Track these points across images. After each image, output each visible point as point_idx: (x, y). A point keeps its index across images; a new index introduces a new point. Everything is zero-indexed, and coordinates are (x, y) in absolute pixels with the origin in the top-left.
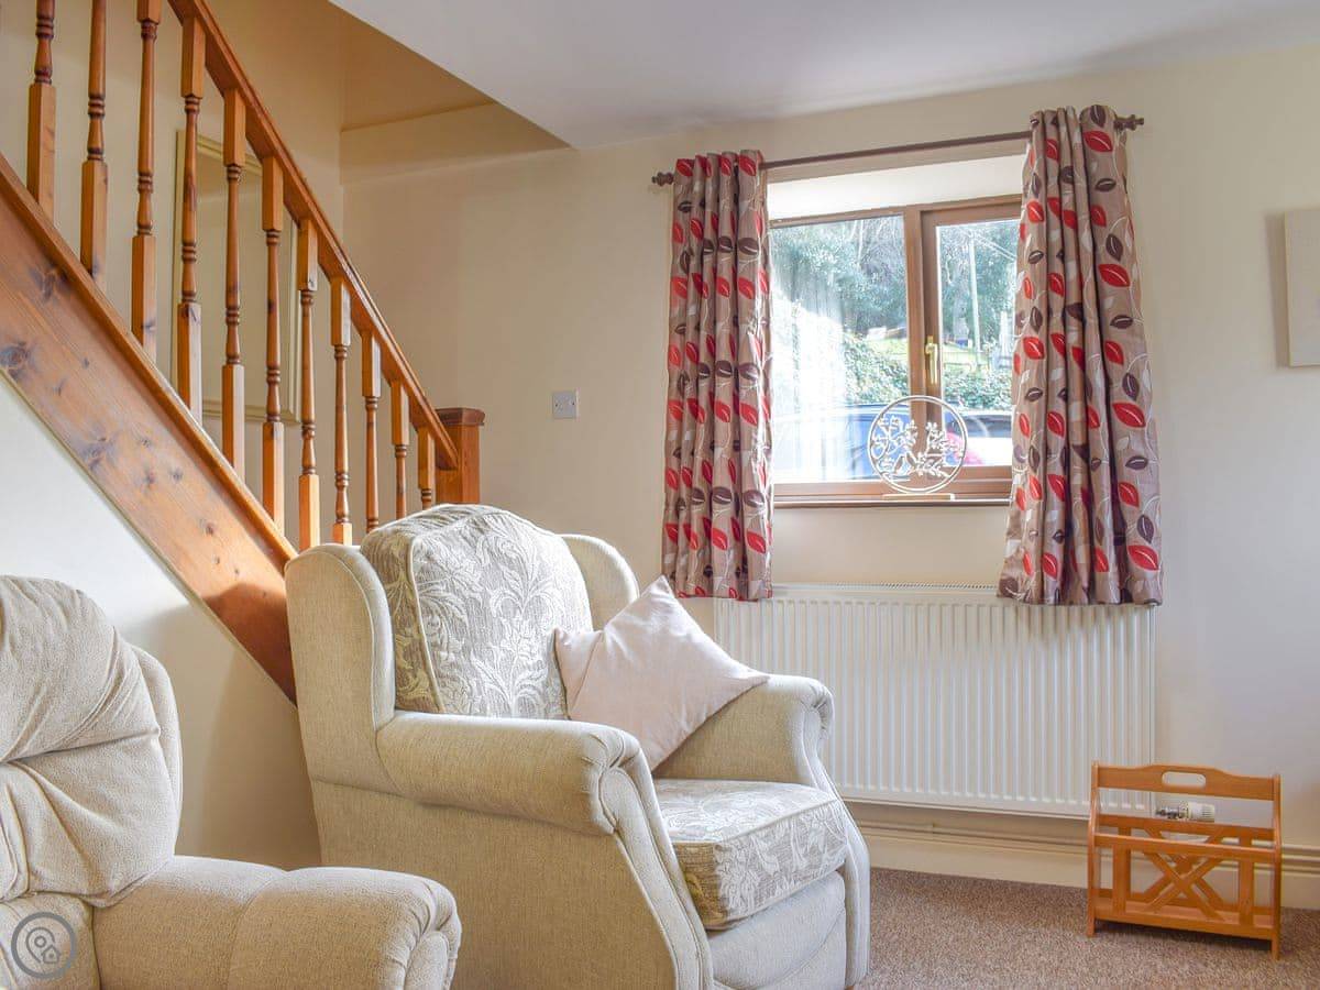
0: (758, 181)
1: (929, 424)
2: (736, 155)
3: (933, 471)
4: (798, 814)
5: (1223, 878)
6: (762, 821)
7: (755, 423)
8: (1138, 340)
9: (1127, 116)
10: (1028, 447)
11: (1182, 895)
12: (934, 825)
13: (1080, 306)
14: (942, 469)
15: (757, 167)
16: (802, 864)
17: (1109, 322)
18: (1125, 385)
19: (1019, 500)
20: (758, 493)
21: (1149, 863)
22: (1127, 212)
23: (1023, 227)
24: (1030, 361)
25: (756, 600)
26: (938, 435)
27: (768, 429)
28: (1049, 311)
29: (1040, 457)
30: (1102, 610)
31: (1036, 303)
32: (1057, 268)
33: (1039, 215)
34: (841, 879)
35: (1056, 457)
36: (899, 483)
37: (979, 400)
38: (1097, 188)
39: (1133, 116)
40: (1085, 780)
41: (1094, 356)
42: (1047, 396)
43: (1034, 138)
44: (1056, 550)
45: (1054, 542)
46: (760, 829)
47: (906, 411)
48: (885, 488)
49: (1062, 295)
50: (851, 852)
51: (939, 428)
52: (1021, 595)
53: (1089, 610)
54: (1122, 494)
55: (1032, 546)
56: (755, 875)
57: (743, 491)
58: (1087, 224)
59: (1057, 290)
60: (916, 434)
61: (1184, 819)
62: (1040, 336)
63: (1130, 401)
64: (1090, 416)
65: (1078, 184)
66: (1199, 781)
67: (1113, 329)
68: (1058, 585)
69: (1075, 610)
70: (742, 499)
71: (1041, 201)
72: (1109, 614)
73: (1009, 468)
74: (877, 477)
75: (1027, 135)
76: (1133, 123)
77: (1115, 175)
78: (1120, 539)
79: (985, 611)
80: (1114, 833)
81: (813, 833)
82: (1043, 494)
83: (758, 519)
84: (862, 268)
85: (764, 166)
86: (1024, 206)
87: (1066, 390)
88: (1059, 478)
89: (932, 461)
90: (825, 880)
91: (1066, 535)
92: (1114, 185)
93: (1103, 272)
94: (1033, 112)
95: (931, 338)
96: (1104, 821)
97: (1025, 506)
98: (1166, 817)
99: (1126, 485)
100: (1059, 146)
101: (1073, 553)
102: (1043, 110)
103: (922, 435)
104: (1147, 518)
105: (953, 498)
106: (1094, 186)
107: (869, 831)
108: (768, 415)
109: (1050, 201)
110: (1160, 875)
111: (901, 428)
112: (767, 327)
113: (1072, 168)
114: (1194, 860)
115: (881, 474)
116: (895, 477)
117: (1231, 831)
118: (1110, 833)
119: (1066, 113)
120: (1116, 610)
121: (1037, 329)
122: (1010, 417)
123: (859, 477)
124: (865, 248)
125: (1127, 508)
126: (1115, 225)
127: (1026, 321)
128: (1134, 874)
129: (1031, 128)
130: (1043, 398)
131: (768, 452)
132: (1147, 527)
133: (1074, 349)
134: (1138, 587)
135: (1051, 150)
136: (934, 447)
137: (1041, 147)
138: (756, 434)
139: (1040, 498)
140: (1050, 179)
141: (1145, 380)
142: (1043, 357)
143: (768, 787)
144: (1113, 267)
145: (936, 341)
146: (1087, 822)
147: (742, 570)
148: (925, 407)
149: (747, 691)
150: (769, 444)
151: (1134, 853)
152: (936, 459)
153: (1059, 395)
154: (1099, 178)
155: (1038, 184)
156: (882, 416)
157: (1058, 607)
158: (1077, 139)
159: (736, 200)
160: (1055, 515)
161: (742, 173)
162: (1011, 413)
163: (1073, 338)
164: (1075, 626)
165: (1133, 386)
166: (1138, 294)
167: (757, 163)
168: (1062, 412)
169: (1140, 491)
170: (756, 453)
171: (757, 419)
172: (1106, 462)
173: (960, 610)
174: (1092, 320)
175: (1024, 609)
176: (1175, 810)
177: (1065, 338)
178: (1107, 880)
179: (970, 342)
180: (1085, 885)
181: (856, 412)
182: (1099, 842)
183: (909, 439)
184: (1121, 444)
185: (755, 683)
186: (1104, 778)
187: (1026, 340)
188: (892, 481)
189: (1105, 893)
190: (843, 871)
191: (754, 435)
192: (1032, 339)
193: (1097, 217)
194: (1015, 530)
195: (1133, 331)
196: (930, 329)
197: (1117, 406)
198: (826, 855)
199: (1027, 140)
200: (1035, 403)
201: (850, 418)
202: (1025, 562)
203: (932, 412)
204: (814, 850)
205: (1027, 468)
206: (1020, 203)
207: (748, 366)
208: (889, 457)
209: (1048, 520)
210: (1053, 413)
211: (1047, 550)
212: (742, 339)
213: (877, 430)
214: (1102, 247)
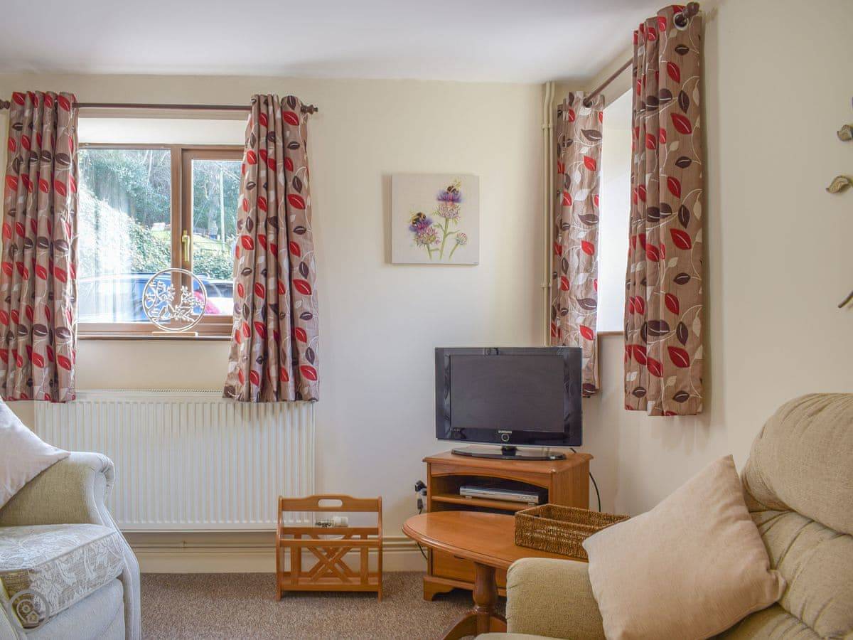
0: (71, 115)
1: (183, 287)
2: (56, 94)
3: (185, 317)
4: (88, 544)
5: (352, 558)
6: (64, 550)
7: (65, 281)
8: (309, 242)
9: (308, 105)
10: (242, 304)
11: (330, 571)
12: (184, 543)
13: (276, 219)
14: (191, 316)
15: (71, 105)
16: (91, 575)
17: (293, 230)
18: (300, 269)
19: (237, 337)
20: (66, 329)
21: (311, 554)
22: (306, 163)
23: (244, 165)
24: (245, 251)
25: (64, 402)
26: (188, 295)
27: (74, 286)
28: (258, 221)
29: (249, 311)
30: (285, 404)
31: (250, 215)
32: (263, 193)
33: (254, 159)
34: (121, 584)
35: (259, 311)
36: (163, 325)
37: (222, 274)
38: (289, 147)
39: (312, 106)
40: (275, 508)
41: (283, 250)
42: (255, 273)
43: (253, 111)
44: (258, 368)
45: (257, 364)
46: (62, 556)
47: (169, 278)
48: (154, 327)
49: (265, 211)
50: (127, 566)
51: (189, 290)
52: (237, 396)
53: (278, 404)
54: (298, 334)
55: (244, 366)
56: (59, 586)
57: (56, 327)
58: (282, 169)
59: (262, 207)
60: (174, 293)
61: (331, 527)
62: (251, 235)
63: (303, 279)
64: (280, 287)
65: (278, 143)
66: (338, 503)
67: (294, 234)
68: (259, 390)
69: (269, 404)
70: (55, 333)
71: (255, 150)
72: (289, 406)
73: (231, 317)
74: (149, 321)
75: (249, 108)
76: (311, 110)
77: (300, 141)
78: (295, 362)
79: (215, 407)
80: (292, 538)
81: (100, 555)
82: (250, 334)
83: (65, 347)
84: (151, 183)
85: (76, 105)
86: (245, 153)
87: (266, 270)
88: (261, 324)
89: (184, 311)
90: (110, 585)
91: (264, 359)
92: (299, 146)
93: (290, 199)
94: (253, 94)
95: (185, 232)
96: (285, 531)
97: (241, 341)
98: (321, 526)
99: (300, 329)
100: (267, 117)
101: (268, 370)
102: (260, 94)
103: (178, 294)
104: (311, 349)
105: (197, 335)
106: (287, 145)
107: (137, 550)
108: (74, 276)
109: (261, 151)
110: (317, 561)
111: (165, 289)
112: (74, 216)
113: (274, 133)
114: (336, 550)
115: (151, 318)
116: (160, 321)
117: (356, 531)
118: (288, 538)
119: (272, 97)
120: (293, 404)
121: (250, 230)
122: (232, 284)
123: (138, 320)
124: (153, 169)
125: (300, 343)
126: (298, 171)
127: (244, 226)
128: (303, 561)
129: (251, 105)
130: (252, 274)
131: (73, 301)
132: (311, 355)
133: (271, 244)
134: (306, 390)
135: (263, 120)
136: (185, 302)
137: (257, 117)
138: (65, 288)
139: (249, 336)
140: (261, 138)
141: (312, 267)
142: (253, 249)
143: (69, 527)
144: (296, 196)
145: (189, 234)
146: (275, 533)
147: (54, 381)
148: (181, 276)
149: (55, 464)
150: (74, 295)
151: (303, 549)
152: (187, 310)
153: (262, 273)
154: (291, 141)
155: (254, 140)
156: (152, 280)
157: (259, 404)
158: (278, 115)
159: (55, 126)
160: (258, 347)
161: (60, 109)
162: (233, 282)
163: (271, 238)
164: (269, 413)
165: (305, 270)
166: (310, 215)
167: (72, 102)
168: (263, 284)
169: (307, 333)
170: (65, 301)
171: (66, 279)
172: (288, 315)
173: (200, 407)
174: (283, 228)
175: (239, 404)
176: (326, 522)
177: (266, 238)
178: (288, 567)
179: (219, 237)
180: (275, 571)
181: (137, 277)
182: (283, 544)
183: (170, 296)
184: (298, 304)
185: (60, 458)
186: (285, 505)
187: (244, 238)
188: (157, 323)
189: (287, 574)
190: (121, 578)
191: (63, 289)
192: (246, 237)
193: (288, 165)
194: (234, 356)
195: (306, 236)
196: (186, 226)
197: (295, 281)
198: (109, 569)
199: (249, 111)
200: (247, 277)
201: (133, 281)
202: (240, 375)
203: (185, 280)
204: (101, 566)
205: (242, 317)
206: (243, 151)
207: (61, 242)
208: (156, 307)
209: (254, 349)
210: (258, 283)
211: (253, 369)
212: (56, 223)
213: (149, 289)
214: (290, 183)
